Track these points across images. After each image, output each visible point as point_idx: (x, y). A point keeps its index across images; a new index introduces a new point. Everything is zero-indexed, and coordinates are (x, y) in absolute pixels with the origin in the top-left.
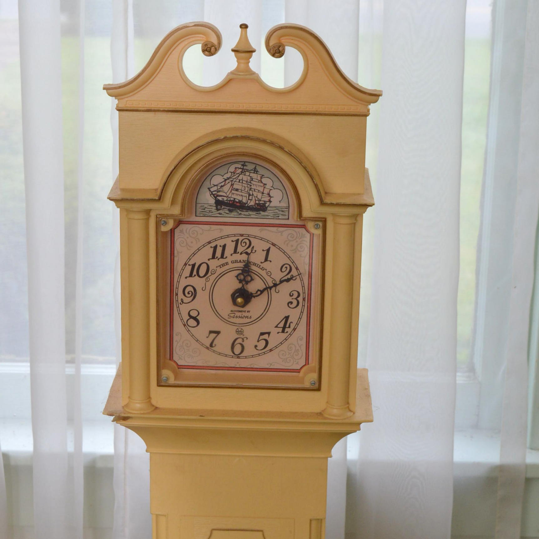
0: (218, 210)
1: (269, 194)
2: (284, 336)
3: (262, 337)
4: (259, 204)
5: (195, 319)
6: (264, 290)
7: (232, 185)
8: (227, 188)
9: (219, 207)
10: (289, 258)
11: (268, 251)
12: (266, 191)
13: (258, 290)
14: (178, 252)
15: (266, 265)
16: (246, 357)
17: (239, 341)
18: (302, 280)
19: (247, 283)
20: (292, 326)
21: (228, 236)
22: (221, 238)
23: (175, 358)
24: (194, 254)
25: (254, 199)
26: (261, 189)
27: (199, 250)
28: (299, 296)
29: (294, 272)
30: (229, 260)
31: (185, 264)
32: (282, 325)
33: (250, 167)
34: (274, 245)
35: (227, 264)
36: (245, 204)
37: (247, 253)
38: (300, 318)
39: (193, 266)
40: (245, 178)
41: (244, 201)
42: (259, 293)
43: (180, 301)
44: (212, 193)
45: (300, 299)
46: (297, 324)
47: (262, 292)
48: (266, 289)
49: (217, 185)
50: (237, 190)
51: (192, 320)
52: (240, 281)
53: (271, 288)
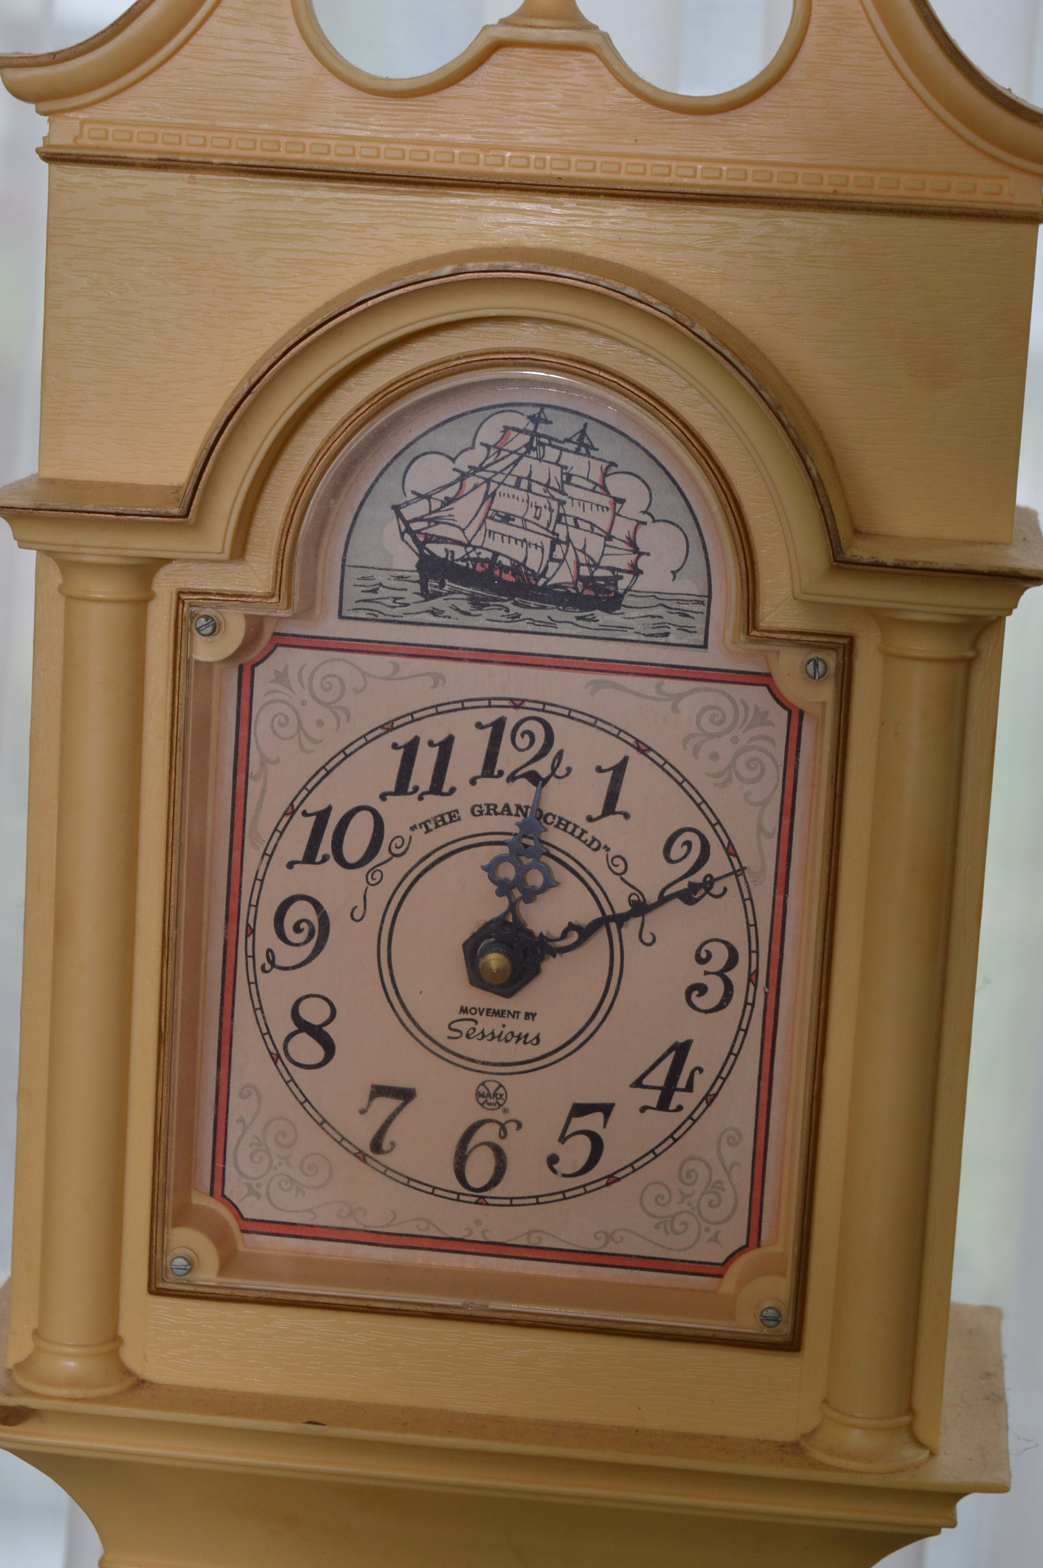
0: (427, 595)
1: (632, 543)
2: (668, 1122)
3: (579, 1123)
4: (590, 581)
5: (318, 1034)
6: (595, 926)
7: (489, 497)
8: (464, 510)
9: (432, 585)
10: (701, 804)
11: (619, 770)
12: (622, 530)
13: (571, 927)
14: (264, 761)
15: (607, 829)
16: (511, 1202)
17: (488, 1133)
18: (747, 900)
19: (530, 895)
20: (702, 1084)
21: (463, 705)
22: (437, 710)
23: (233, 1188)
24: (327, 771)
25: (571, 557)
26: (602, 521)
27: (346, 753)
28: (733, 961)
29: (718, 864)
30: (463, 800)
31: (291, 812)
32: (659, 1077)
33: (563, 427)
34: (642, 748)
35: (453, 816)
36: (537, 577)
37: (534, 778)
38: (733, 1054)
39: (322, 817)
40: (541, 472)
41: (534, 562)
42: (574, 937)
43: (261, 959)
44: (407, 529)
45: (738, 975)
46: (722, 1077)
47: (585, 933)
48: (602, 922)
49: (428, 497)
50: (507, 519)
51: (304, 1037)
52: (504, 888)
53: (621, 920)
